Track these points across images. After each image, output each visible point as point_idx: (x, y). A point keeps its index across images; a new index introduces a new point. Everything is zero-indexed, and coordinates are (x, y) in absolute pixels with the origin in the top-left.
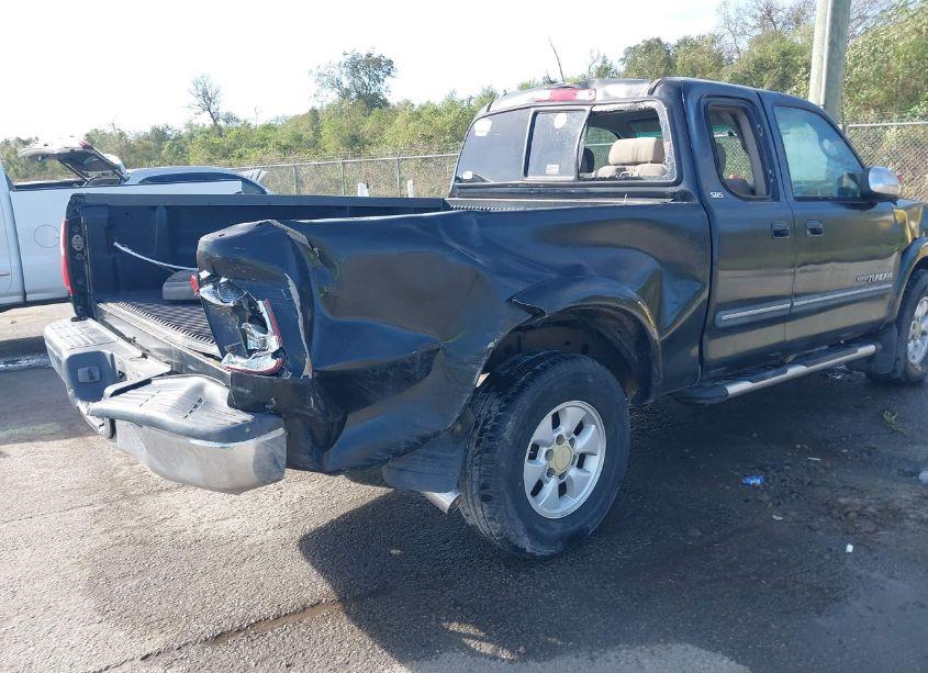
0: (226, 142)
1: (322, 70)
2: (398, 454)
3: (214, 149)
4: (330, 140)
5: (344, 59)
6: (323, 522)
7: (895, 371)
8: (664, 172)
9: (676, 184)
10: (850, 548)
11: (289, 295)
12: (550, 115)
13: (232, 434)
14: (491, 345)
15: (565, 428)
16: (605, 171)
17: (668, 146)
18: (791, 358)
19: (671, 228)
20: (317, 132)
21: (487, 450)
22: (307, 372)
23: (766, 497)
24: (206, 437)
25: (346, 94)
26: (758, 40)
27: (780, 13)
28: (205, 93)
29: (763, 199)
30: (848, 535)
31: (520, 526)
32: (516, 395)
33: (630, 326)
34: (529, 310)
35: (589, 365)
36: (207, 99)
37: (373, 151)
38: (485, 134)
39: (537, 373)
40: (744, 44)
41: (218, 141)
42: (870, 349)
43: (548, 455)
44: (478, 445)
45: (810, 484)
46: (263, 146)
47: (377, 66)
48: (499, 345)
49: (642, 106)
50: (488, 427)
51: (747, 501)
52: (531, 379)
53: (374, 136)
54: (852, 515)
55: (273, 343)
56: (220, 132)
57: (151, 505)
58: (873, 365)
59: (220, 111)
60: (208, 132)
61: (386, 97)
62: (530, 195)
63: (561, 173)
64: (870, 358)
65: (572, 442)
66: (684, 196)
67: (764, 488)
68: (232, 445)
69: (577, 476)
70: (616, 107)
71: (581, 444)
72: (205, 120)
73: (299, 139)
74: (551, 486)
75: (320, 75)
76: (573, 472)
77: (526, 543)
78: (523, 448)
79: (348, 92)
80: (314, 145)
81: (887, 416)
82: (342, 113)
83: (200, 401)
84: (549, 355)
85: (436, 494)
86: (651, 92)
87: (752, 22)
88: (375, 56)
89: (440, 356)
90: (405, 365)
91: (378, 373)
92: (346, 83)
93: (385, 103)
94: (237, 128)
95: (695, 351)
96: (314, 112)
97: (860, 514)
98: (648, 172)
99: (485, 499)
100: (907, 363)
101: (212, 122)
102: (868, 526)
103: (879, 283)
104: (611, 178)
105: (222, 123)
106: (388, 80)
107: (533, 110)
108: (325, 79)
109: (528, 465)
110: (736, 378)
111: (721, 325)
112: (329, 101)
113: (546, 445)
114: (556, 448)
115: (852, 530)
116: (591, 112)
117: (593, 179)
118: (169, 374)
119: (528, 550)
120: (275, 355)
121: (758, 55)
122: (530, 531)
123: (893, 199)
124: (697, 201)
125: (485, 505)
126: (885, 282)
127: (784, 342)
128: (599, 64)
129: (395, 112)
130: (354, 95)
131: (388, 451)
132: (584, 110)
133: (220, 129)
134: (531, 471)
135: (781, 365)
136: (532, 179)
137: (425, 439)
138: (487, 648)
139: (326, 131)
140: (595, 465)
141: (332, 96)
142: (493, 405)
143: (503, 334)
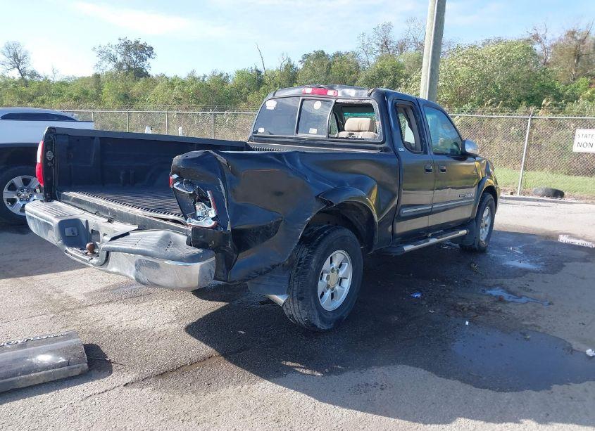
0: (31, 91)
1: (102, 49)
2: (261, 274)
3: (22, 95)
4: (108, 96)
5: (118, 42)
6: (195, 320)
7: (474, 244)
8: (376, 137)
9: (383, 143)
10: (467, 323)
11: (220, 189)
12: (311, 102)
13: (193, 259)
14: (308, 219)
15: (335, 264)
16: (343, 134)
17: (378, 123)
18: (430, 235)
19: (382, 165)
20: (99, 90)
21: (303, 273)
22: (229, 228)
23: (424, 303)
24: (181, 260)
25: (119, 66)
26: (380, 58)
27: (392, 44)
28: (15, 56)
29: (420, 153)
30: (465, 318)
31: (316, 313)
32: (317, 245)
33: (365, 214)
34: (325, 202)
35: (347, 232)
36: (17, 60)
37: (140, 105)
38: (272, 108)
39: (325, 235)
40: (372, 60)
41: (24, 89)
42: (464, 232)
43: (328, 278)
44: (297, 272)
45: (443, 296)
46: (59, 96)
47: (143, 50)
48: (311, 219)
49: (365, 102)
50: (303, 262)
51: (415, 304)
52: (322, 238)
53: (139, 95)
54: (466, 309)
55: (212, 213)
56: (26, 84)
57: (85, 313)
58: (464, 241)
59: (27, 69)
60: (16, 83)
61: (148, 71)
62: (300, 144)
63: (318, 133)
64: (463, 237)
65: (338, 271)
66: (386, 149)
67: (422, 299)
68: (192, 264)
69: (339, 290)
70: (350, 101)
71: (341, 274)
72: (15, 74)
73: (86, 93)
74: (328, 294)
75: (101, 52)
76: (337, 288)
77: (318, 323)
78: (318, 274)
79: (121, 64)
80: (97, 98)
81: (472, 265)
82: (117, 78)
83: (171, 242)
84: (329, 227)
85: (276, 296)
86: (370, 95)
87: (377, 48)
88: (140, 43)
89: (282, 224)
90: (267, 228)
91: (255, 231)
92: (120, 59)
93: (146, 75)
94: (39, 82)
95: (390, 229)
96: (97, 76)
97: (469, 309)
98: (367, 135)
99: (301, 299)
100: (480, 241)
101: (20, 76)
102: (473, 314)
103: (468, 198)
104: (347, 138)
105: (27, 77)
106: (149, 60)
107: (301, 98)
108: (105, 55)
109: (320, 282)
110: (407, 243)
111: (402, 215)
112: (108, 69)
113: (327, 273)
114: (331, 274)
115: (466, 315)
116: (336, 103)
117: (337, 138)
118: (138, 230)
119: (318, 326)
120: (213, 219)
121: (379, 67)
122: (320, 316)
123: (474, 156)
124: (392, 152)
125: (300, 302)
126: (471, 198)
127: (428, 227)
128: (286, 63)
129: (155, 82)
130: (125, 67)
131: (257, 272)
132: (330, 101)
133: (26, 81)
134: (321, 285)
135: (426, 238)
136: (300, 135)
137: (273, 267)
138: (308, 372)
139: (106, 89)
140: (347, 284)
141: (110, 67)
142: (305, 252)
143: (314, 214)
